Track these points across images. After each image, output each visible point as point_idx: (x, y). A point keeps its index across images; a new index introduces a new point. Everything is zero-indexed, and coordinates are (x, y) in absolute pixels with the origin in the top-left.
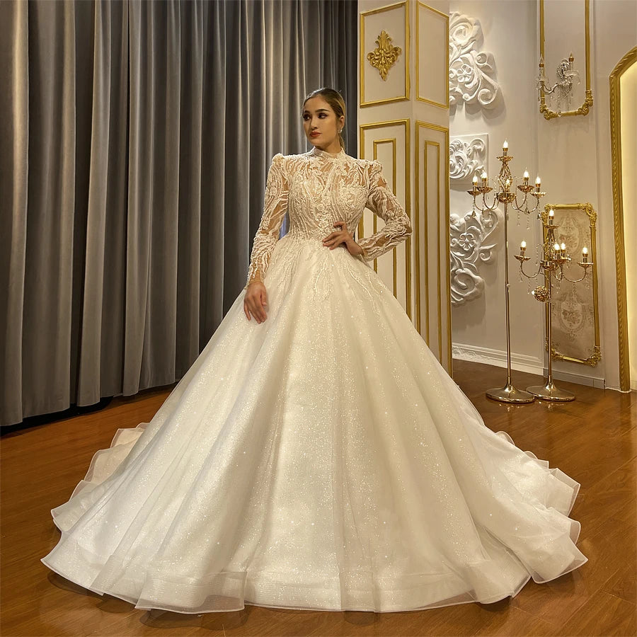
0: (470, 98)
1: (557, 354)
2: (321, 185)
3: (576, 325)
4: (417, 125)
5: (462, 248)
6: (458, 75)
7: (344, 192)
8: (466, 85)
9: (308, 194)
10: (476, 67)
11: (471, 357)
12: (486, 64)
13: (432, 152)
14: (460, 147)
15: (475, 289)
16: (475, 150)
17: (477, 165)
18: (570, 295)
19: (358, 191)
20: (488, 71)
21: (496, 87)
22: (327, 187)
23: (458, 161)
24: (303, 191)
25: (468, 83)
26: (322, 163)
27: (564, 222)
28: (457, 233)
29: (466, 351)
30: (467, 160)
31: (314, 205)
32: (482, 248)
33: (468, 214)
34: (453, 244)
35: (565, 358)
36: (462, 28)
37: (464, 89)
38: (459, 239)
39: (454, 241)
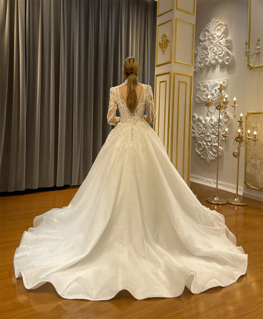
0: (221, 61)
1: (248, 185)
3: (257, 171)
4: (174, 74)
5: (215, 133)
6: (217, 50)
8: (220, 55)
10: (224, 46)
12: (228, 44)
14: (216, 85)
15: (219, 153)
18: (255, 156)
20: (229, 48)
21: (232, 56)
23: (215, 92)
25: (221, 54)
27: (254, 121)
28: (213, 126)
32: (223, 133)
33: (217, 116)
34: (212, 131)
35: (252, 187)
36: (219, 28)
37: (219, 57)
38: (214, 129)
39: (212, 130)
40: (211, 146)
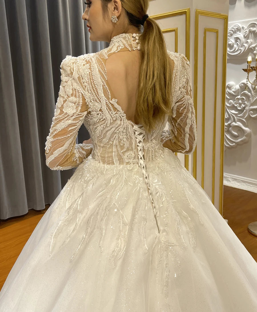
4: (197, 14)
5: (236, 107)
11: (239, 184)
13: (211, 38)
14: (239, 30)
15: (244, 138)
16: (250, 32)
17: (252, 44)
23: (236, 41)
28: (233, 96)
29: (235, 180)
30: (243, 40)
32: (252, 107)
33: (242, 82)
34: (230, 104)
38: (234, 101)
39: (231, 102)
40: (229, 126)
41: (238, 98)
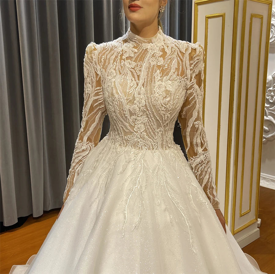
2: (134, 82)
7: (159, 87)
9: (120, 94)
11: (268, 183)
15: (274, 133)
19: (176, 83)
22: (141, 82)
24: (114, 91)
26: (136, 50)
29: (264, 179)
31: (128, 107)
41: (270, 90)
